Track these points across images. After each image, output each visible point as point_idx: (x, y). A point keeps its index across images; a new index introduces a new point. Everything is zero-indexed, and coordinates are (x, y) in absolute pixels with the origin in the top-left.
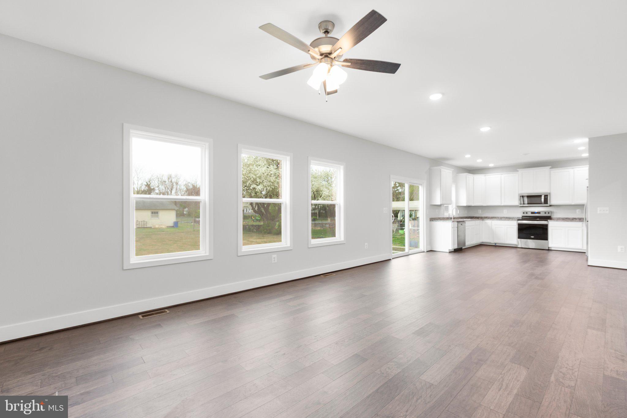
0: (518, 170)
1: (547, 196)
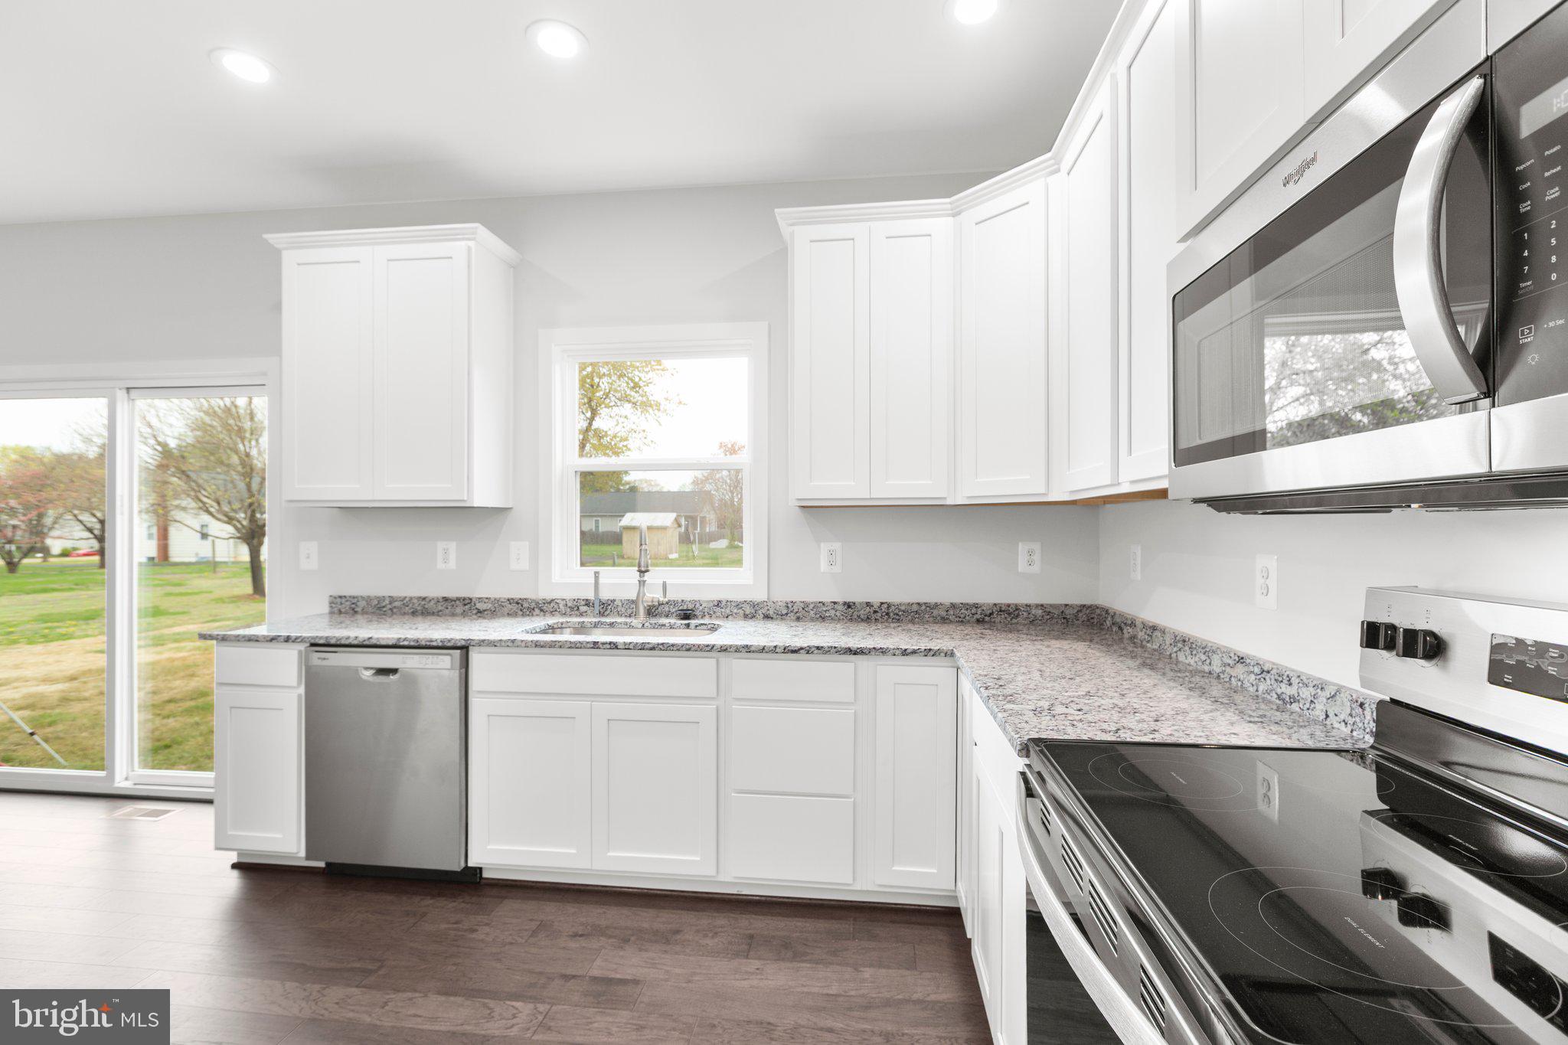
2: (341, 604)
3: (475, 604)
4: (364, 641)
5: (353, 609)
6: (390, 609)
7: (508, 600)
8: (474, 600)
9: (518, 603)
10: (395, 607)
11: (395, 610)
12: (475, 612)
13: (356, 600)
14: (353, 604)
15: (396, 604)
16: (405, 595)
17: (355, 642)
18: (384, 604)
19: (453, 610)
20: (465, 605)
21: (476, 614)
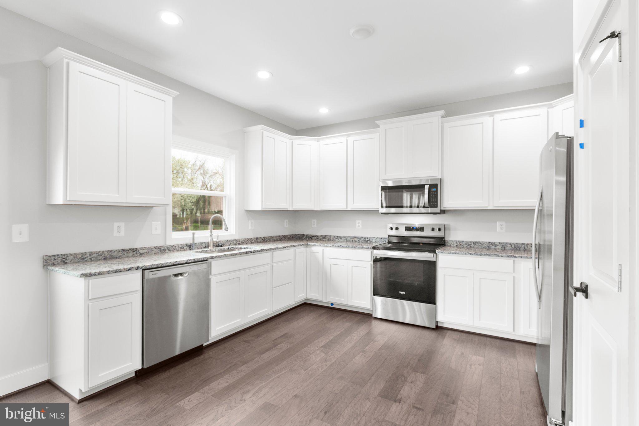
0: (377, 122)
1: (435, 186)
2: (55, 259)
3: (139, 251)
4: (174, 263)
5: (64, 262)
6: (90, 259)
7: (155, 247)
8: (138, 249)
9: (159, 248)
10: (93, 257)
11: (93, 259)
12: (139, 254)
13: (66, 256)
14: (64, 258)
15: (94, 255)
16: (100, 250)
17: (170, 264)
18: (86, 256)
19: (127, 255)
20: (134, 252)
21: (139, 255)
